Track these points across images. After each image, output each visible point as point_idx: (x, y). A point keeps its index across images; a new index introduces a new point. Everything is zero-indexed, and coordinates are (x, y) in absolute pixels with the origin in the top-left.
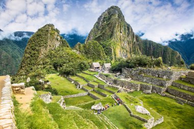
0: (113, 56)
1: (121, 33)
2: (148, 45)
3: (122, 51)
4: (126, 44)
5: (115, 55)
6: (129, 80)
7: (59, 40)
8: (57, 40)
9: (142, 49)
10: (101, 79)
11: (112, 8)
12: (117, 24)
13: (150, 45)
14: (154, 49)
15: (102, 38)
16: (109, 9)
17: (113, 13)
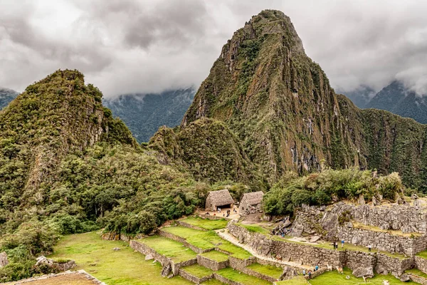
0: (273, 162)
1: (294, 91)
2: (377, 125)
3: (299, 146)
4: (311, 125)
5: (279, 161)
6: (314, 241)
7: (100, 120)
8: (95, 121)
9: (358, 137)
10: (236, 242)
11: (265, 14)
12: (282, 67)
13: (383, 125)
14: (395, 136)
15: (236, 108)
16: (257, 19)
17: (266, 31)
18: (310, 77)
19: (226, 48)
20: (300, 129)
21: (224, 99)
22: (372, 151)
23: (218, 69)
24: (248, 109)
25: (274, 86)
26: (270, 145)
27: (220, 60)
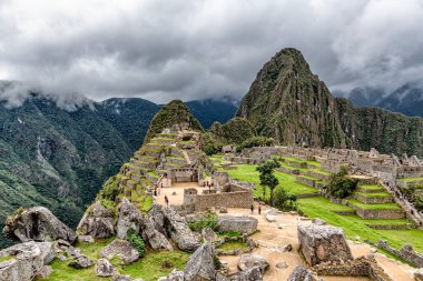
1: (298, 99)
3: (300, 131)
4: (310, 119)
5: (283, 139)
11: (284, 52)
12: (290, 85)
13: (375, 117)
14: (385, 125)
15: (263, 109)
16: (279, 55)
17: (284, 62)
18: (311, 89)
19: (259, 74)
20: (301, 122)
21: (257, 105)
22: (365, 136)
23: (254, 88)
24: (268, 110)
25: (284, 97)
26: (277, 131)
27: (256, 82)
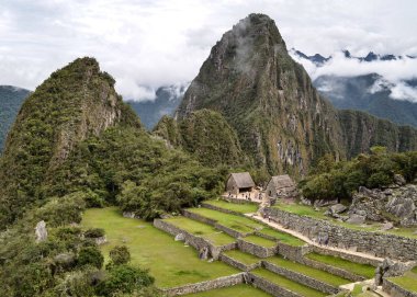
0: (262, 155)
1: (280, 88)
2: (354, 125)
3: (284, 140)
4: (294, 122)
5: (268, 153)
8: (109, 104)
12: (268, 65)
17: (253, 32)
19: (215, 50)
20: (284, 124)
21: (213, 96)
24: (235, 104)
26: (259, 138)
